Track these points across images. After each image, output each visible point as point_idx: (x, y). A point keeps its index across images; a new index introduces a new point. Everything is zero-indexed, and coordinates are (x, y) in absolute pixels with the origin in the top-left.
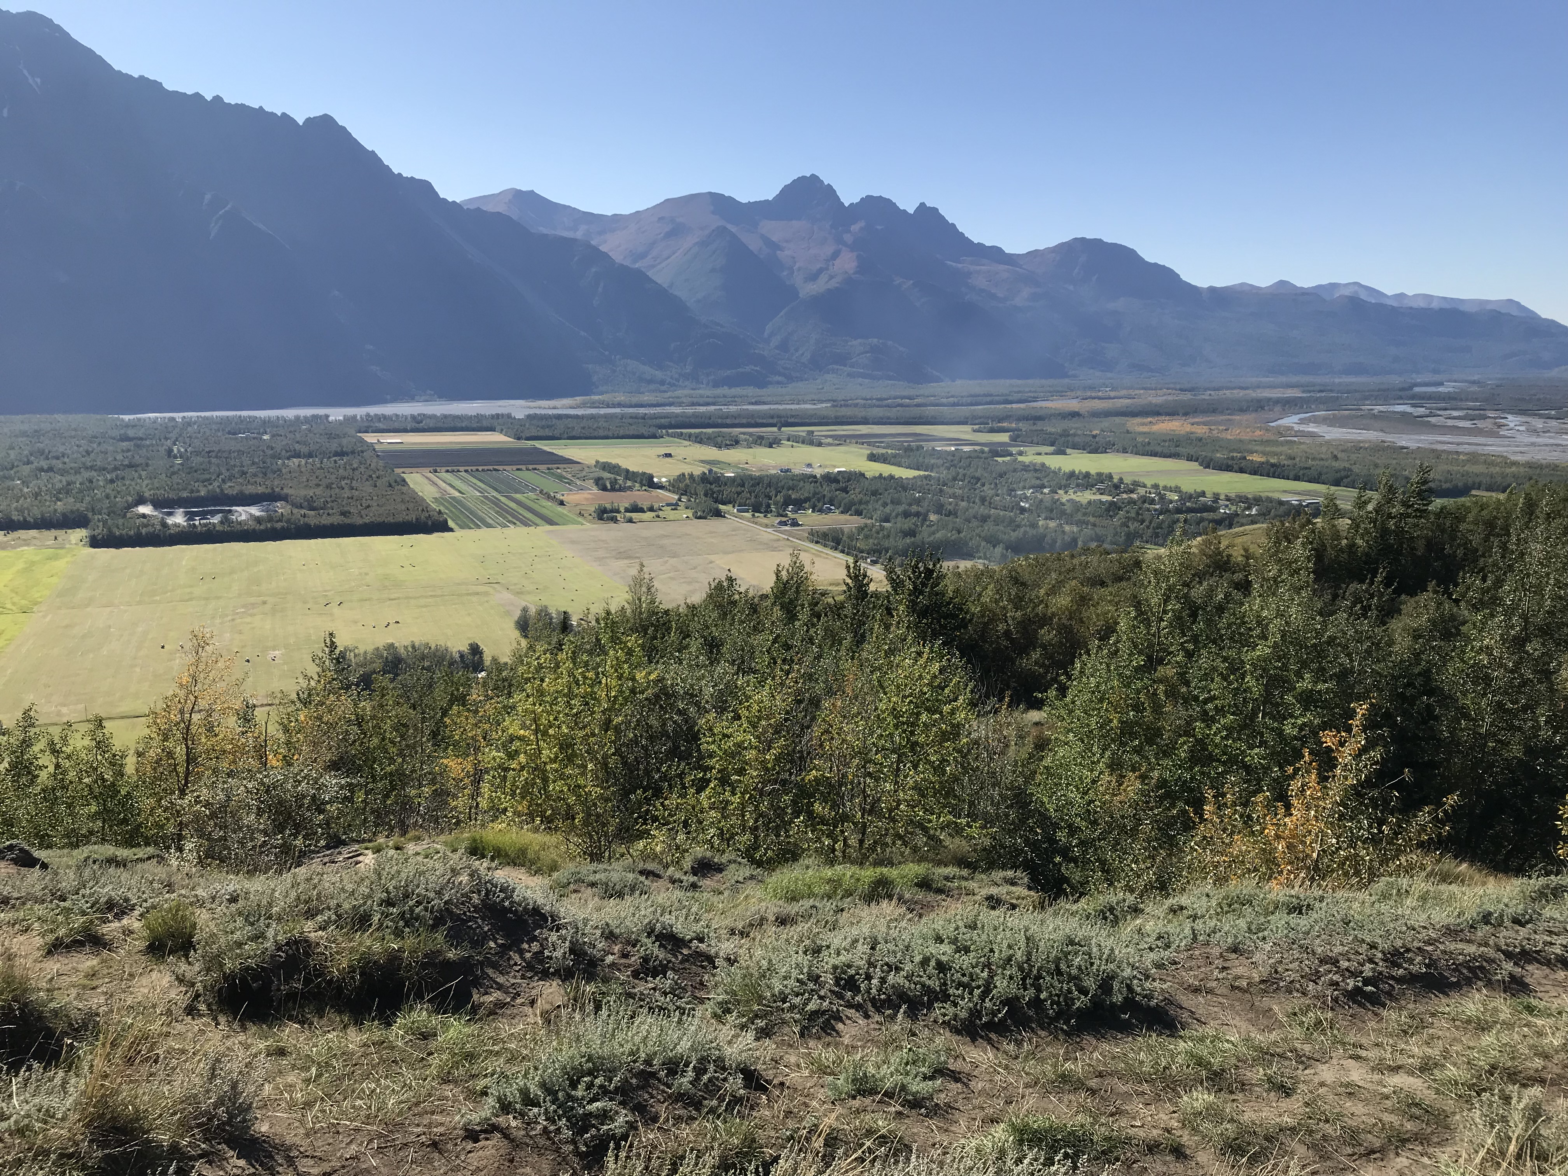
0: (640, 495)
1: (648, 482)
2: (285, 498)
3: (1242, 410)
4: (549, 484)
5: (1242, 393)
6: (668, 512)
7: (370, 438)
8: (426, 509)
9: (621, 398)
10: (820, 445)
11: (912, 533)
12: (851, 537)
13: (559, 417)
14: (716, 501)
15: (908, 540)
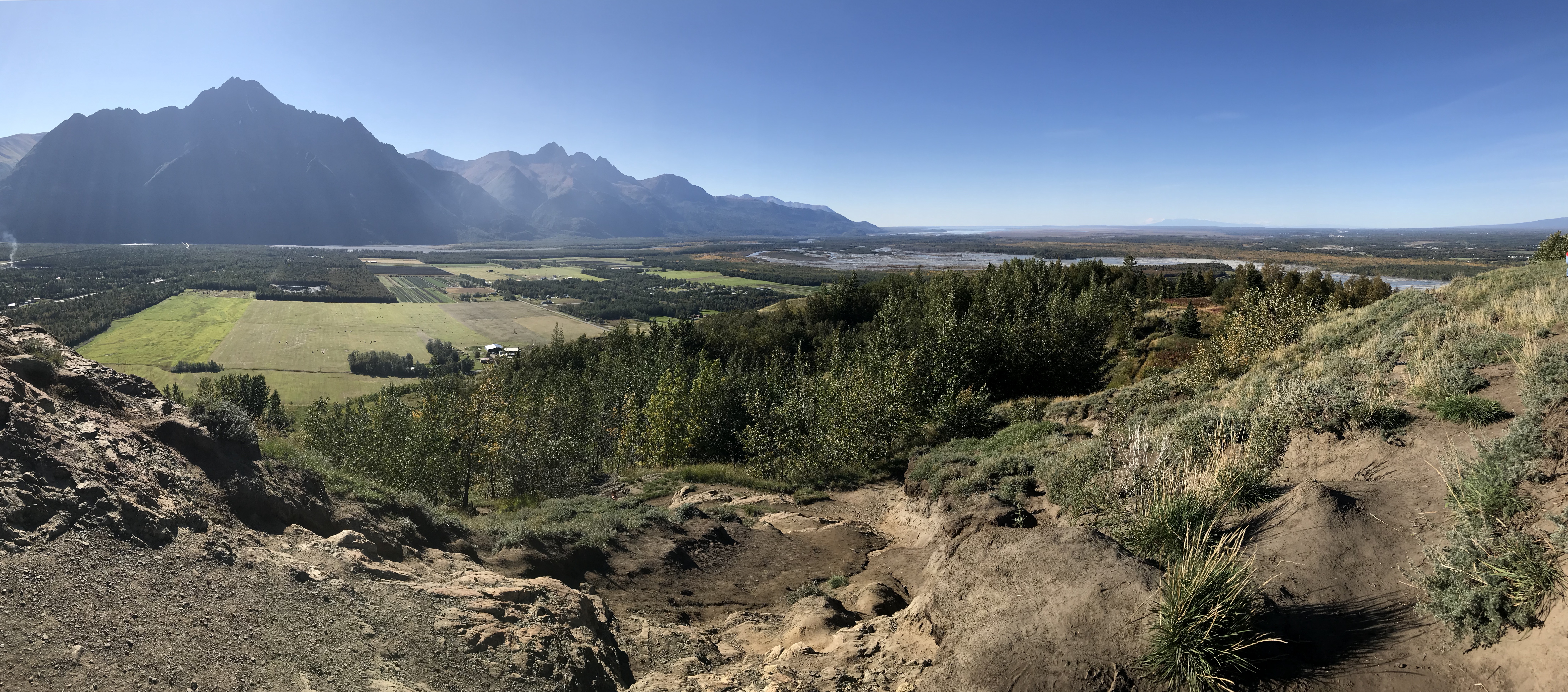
0: (479, 289)
1: (483, 283)
2: (329, 284)
3: (735, 250)
4: (439, 284)
5: (734, 243)
6: (492, 297)
7: (364, 260)
8: (388, 292)
9: (470, 245)
10: (559, 266)
11: (604, 307)
12: (577, 309)
13: (443, 253)
14: (513, 293)
15: (603, 310)
